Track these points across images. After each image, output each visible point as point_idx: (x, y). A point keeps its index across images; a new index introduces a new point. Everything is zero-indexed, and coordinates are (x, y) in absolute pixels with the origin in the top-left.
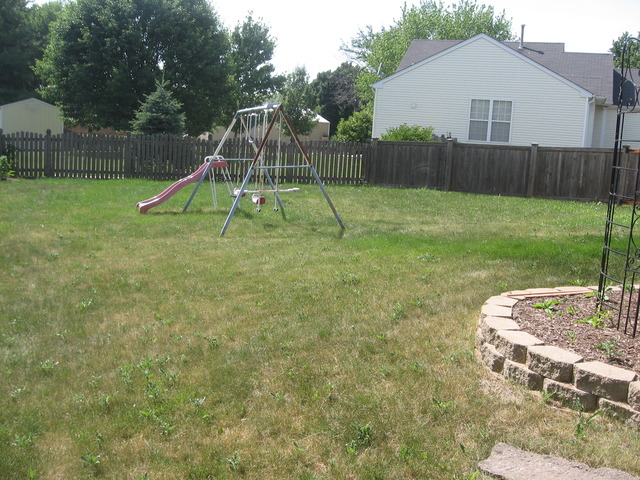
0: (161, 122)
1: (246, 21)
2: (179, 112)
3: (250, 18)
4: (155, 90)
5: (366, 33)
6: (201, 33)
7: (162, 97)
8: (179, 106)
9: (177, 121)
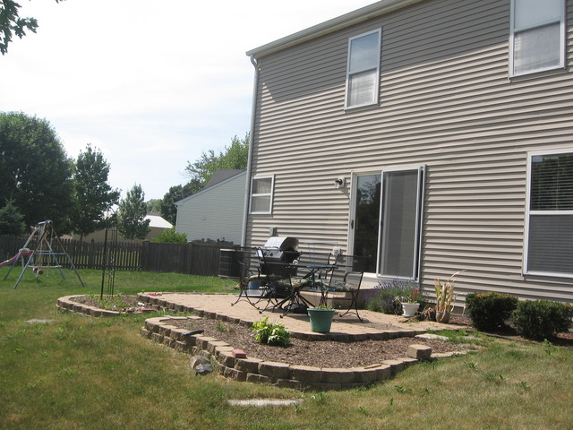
0: (8, 227)
1: (86, 151)
2: (22, 220)
3: (90, 149)
4: (5, 205)
5: (209, 156)
6: (50, 163)
7: (10, 211)
8: (21, 216)
9: (19, 227)
